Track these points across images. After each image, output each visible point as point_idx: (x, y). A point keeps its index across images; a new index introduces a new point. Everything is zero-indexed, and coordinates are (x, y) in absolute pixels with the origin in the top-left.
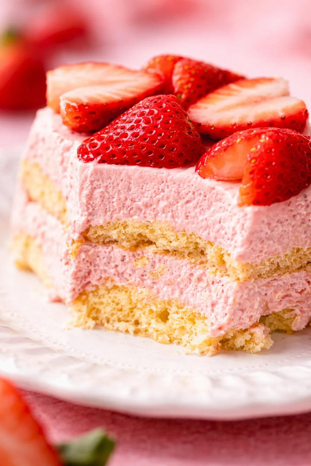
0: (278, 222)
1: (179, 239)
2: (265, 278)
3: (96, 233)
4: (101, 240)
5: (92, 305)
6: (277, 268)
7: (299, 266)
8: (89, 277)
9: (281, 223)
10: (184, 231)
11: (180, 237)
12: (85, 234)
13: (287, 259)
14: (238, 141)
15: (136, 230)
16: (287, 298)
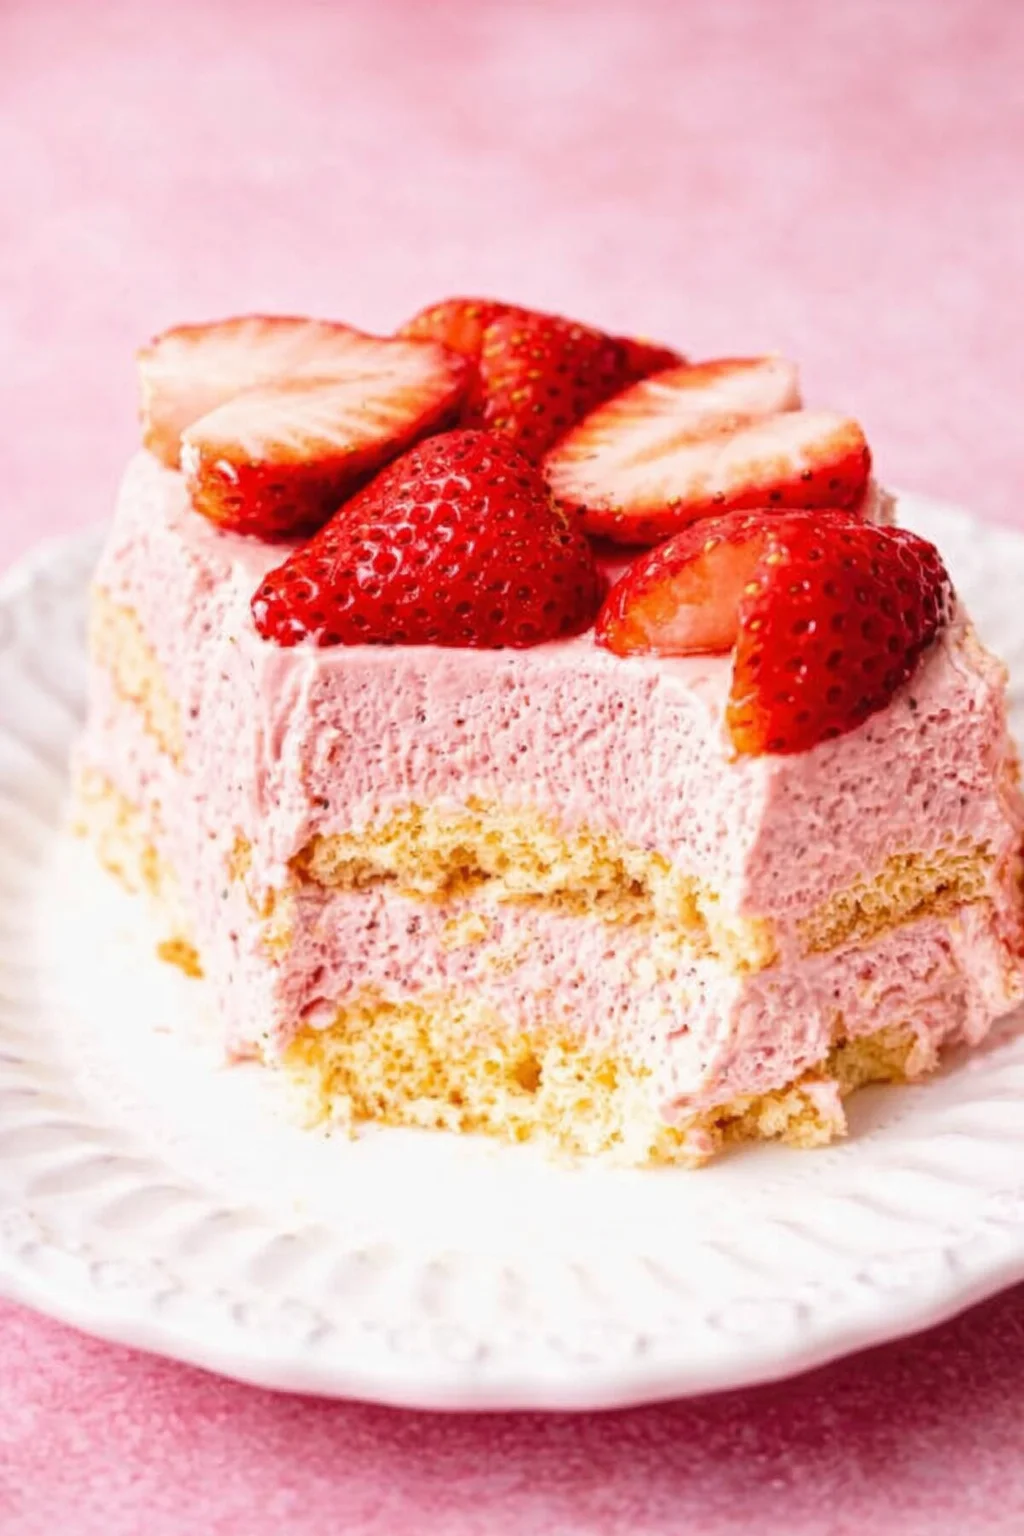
0: (843, 788)
1: (570, 857)
2: (827, 950)
3: (332, 856)
4: (349, 877)
5: (331, 1063)
6: (854, 918)
7: (916, 902)
8: (317, 985)
9: (854, 788)
10: (586, 828)
11: (572, 849)
12: (302, 864)
13: (882, 890)
14: (709, 545)
15: (447, 838)
16: (892, 997)
